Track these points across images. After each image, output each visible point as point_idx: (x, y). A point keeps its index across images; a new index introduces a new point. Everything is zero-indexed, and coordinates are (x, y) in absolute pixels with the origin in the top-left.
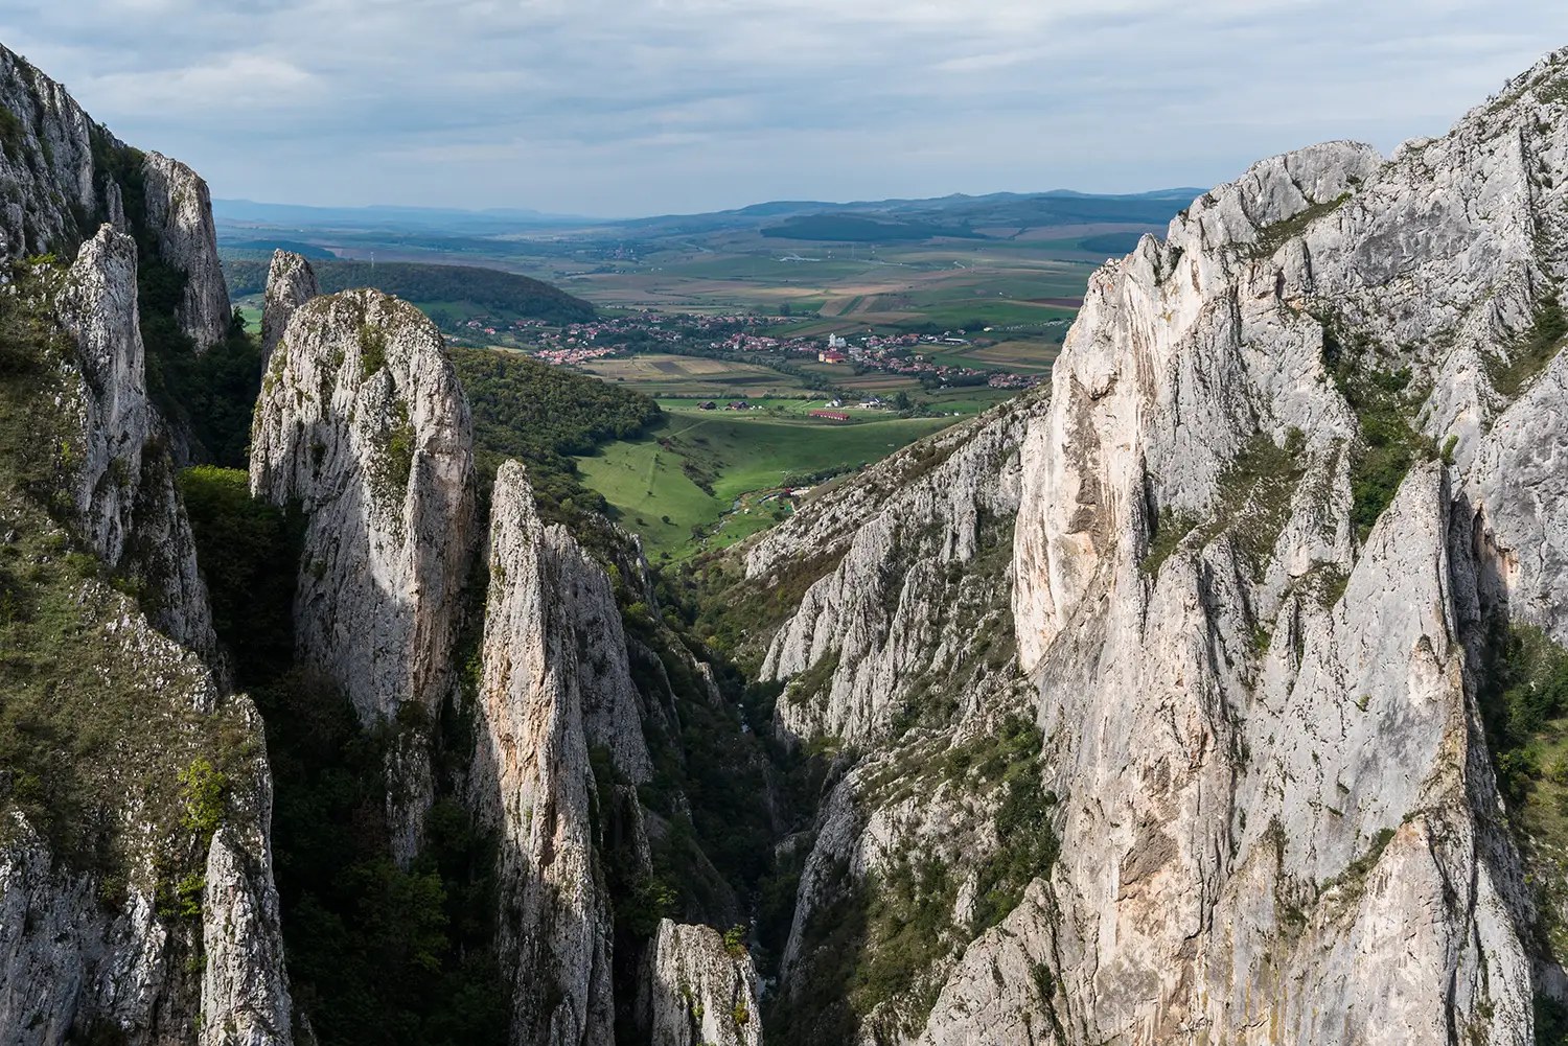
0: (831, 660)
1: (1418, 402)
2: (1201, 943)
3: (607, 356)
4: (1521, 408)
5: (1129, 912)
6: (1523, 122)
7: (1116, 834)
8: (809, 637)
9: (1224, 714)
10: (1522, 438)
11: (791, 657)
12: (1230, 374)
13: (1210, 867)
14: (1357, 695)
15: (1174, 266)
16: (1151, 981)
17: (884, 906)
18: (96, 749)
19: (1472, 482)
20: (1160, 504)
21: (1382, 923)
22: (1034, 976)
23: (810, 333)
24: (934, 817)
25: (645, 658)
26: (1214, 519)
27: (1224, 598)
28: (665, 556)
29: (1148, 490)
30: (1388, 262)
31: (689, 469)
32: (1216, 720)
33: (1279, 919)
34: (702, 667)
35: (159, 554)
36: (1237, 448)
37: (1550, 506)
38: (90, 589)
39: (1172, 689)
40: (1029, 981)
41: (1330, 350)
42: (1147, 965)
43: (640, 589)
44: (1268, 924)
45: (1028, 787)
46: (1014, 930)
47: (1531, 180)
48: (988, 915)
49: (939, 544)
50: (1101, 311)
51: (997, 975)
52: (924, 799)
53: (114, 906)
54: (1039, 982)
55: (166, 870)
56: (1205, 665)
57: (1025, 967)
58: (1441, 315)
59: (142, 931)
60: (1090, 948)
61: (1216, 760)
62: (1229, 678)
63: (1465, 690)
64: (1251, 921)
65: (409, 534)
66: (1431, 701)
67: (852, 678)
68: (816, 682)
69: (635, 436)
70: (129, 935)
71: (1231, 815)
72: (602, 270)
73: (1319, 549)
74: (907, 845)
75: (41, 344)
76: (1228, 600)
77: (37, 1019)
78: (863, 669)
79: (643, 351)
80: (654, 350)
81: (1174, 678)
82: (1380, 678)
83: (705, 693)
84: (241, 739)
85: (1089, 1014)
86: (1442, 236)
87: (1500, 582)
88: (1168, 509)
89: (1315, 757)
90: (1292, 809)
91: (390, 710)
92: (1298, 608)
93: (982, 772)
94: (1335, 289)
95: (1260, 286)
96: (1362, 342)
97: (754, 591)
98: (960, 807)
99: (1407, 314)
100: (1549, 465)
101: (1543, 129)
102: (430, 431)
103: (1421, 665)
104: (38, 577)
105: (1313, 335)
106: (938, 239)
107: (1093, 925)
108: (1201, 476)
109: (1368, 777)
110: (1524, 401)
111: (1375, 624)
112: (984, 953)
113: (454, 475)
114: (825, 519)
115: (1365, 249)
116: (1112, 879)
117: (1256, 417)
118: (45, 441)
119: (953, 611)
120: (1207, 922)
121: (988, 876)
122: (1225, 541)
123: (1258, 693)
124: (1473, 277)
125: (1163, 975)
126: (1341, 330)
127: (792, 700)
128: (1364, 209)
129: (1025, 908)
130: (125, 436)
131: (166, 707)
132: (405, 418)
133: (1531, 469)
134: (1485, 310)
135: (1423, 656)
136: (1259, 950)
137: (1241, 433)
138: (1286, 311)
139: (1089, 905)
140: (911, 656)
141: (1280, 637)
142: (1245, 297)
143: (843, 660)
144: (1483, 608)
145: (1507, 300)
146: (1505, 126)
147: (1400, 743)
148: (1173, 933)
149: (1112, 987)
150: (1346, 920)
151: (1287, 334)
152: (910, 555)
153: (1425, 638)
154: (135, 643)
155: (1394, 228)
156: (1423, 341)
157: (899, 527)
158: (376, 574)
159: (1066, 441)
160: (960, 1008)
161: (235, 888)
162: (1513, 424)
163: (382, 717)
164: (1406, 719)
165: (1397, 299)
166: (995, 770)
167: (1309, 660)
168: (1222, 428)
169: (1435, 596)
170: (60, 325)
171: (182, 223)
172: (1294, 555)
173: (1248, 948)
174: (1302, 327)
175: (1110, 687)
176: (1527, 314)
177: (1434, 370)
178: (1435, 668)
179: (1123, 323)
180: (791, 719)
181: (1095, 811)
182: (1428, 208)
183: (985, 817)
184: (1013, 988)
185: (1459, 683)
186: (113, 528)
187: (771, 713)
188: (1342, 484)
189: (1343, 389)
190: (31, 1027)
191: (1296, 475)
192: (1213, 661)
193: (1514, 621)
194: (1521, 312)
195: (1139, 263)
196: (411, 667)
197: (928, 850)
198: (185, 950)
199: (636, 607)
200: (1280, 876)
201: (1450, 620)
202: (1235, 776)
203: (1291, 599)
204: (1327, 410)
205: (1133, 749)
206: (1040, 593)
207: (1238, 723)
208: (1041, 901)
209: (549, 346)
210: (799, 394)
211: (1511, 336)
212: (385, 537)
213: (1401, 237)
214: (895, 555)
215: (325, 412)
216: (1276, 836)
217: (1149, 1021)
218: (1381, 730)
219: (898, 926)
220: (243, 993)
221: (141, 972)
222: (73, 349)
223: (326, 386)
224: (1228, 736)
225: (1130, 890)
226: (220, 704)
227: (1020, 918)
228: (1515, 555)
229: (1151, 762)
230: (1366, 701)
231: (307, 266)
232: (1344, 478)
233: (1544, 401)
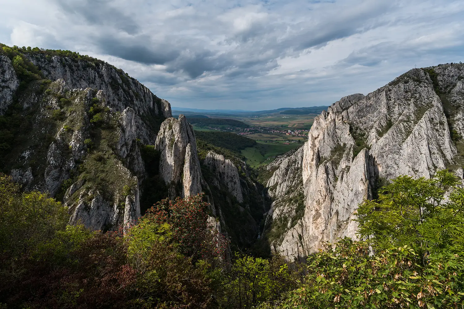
0: (277, 183)
1: (366, 138)
2: (325, 231)
3: (251, 134)
4: (382, 139)
5: (314, 226)
6: (386, 89)
7: (312, 212)
8: (274, 180)
9: (329, 192)
10: (382, 144)
11: (272, 183)
12: (333, 133)
13: (327, 218)
14: (351, 189)
15: (328, 116)
16: (317, 238)
17: (277, 224)
18: (112, 183)
19: (373, 152)
20: (321, 156)
21: (351, 228)
22: (299, 236)
23: (285, 130)
24: (286, 209)
25: (244, 182)
26: (330, 158)
27: (330, 172)
28: (254, 166)
29: (319, 154)
30: (362, 114)
31: (261, 152)
32: (328, 193)
33: (337, 227)
34: (254, 184)
35: (133, 157)
36: (334, 146)
37: (387, 156)
38: (115, 160)
39: (320, 187)
40: (298, 237)
41: (351, 130)
42: (317, 235)
43: (245, 171)
44: (336, 228)
45: (301, 204)
46: (296, 228)
47: (387, 99)
48: (292, 226)
49: (296, 164)
50: (316, 123)
51: (293, 236)
52: (285, 206)
53: (112, 206)
54: (299, 237)
55: (120, 201)
56: (326, 183)
57: (297, 235)
58: (371, 123)
59: (115, 210)
60: (308, 232)
61: (328, 200)
62: (331, 186)
63: (368, 188)
64: (333, 227)
65: (173, 154)
66: (362, 190)
67: (280, 187)
68: (275, 187)
69: (251, 146)
70: (114, 210)
71: (331, 209)
72: (252, 120)
73: (347, 164)
74: (281, 214)
75: (115, 124)
76: (331, 172)
77: (99, 222)
78: (282, 185)
79: (256, 133)
80: (258, 133)
81: (321, 185)
82: (354, 186)
83: (254, 188)
84: (134, 183)
85: (308, 243)
86: (372, 110)
87: (378, 170)
88: (322, 157)
89: (344, 199)
90: (340, 208)
91: (170, 182)
92: (343, 174)
93: (294, 202)
94: (352, 119)
95: (339, 119)
96: (357, 128)
97: (267, 172)
98: (290, 208)
99: (365, 123)
100: (387, 149)
101: (390, 90)
102: (177, 139)
103: (361, 184)
104: (108, 158)
105: (348, 127)
106: (310, 114)
107: (308, 228)
108: (328, 151)
109: (352, 203)
110: (382, 138)
111: (354, 176)
112: (291, 232)
113: (181, 146)
114: (280, 160)
115: (358, 112)
116: (311, 220)
117: (338, 141)
118: (113, 138)
119: (297, 176)
120: (326, 228)
121: (294, 219)
122: (330, 162)
123: (336, 188)
124: (377, 116)
125: (319, 237)
126: (353, 126)
127: (270, 190)
128: (358, 105)
129: (298, 224)
130: (129, 139)
131: (124, 177)
132: (174, 137)
133: (383, 150)
134: (377, 122)
135: (361, 182)
136: (334, 233)
137: (335, 144)
138: (344, 123)
139: (308, 224)
140: (289, 183)
141: (340, 178)
142: (337, 120)
143: (279, 184)
144: (375, 174)
145: (382, 120)
146: (383, 90)
147: (357, 197)
148: (321, 229)
149: (311, 238)
150: (346, 227)
151: (344, 127)
152: (291, 166)
153: (362, 179)
154: (120, 168)
155: (363, 108)
156: (368, 128)
157: (289, 161)
158: (168, 161)
159: (311, 146)
160: (287, 241)
161: (128, 204)
162: (380, 142)
163: (169, 183)
164: (358, 193)
165: (364, 121)
166: (296, 201)
167: (343, 183)
168: (332, 143)
169: (364, 172)
170: (119, 122)
171: (166, 110)
172: (343, 165)
173: (332, 232)
174: (346, 125)
175: (311, 187)
176: (385, 123)
177: (369, 133)
178: (363, 184)
179: (320, 125)
180: (270, 193)
181: (309, 208)
182: (369, 104)
183: (294, 209)
184: (295, 238)
185: (367, 187)
186: (124, 152)
187: (267, 193)
188: (351, 153)
189: (353, 136)
190: (98, 223)
191: (344, 151)
192: (328, 182)
193: (380, 177)
194: (384, 123)
195: (322, 115)
196: (173, 176)
197: (285, 215)
198: (122, 213)
199: (243, 174)
200: (338, 220)
201: (366, 176)
202: (331, 203)
203: (342, 172)
204: (350, 140)
205: (315, 198)
206: (306, 172)
207: (332, 193)
208: (300, 223)
209: (241, 132)
210: (282, 140)
211: (382, 127)
212: (170, 155)
213: (364, 110)
214: (288, 166)
215: (164, 136)
216: (337, 213)
217: (317, 244)
218: (354, 195)
219: (279, 227)
220: (128, 220)
221: (115, 216)
222: (120, 125)
223: (164, 132)
224: (330, 196)
225: (314, 222)
226: (132, 177)
227: (297, 226)
228: (381, 165)
229: (317, 200)
230: (352, 189)
231: (184, 117)
232: (352, 151)
233: (386, 138)
